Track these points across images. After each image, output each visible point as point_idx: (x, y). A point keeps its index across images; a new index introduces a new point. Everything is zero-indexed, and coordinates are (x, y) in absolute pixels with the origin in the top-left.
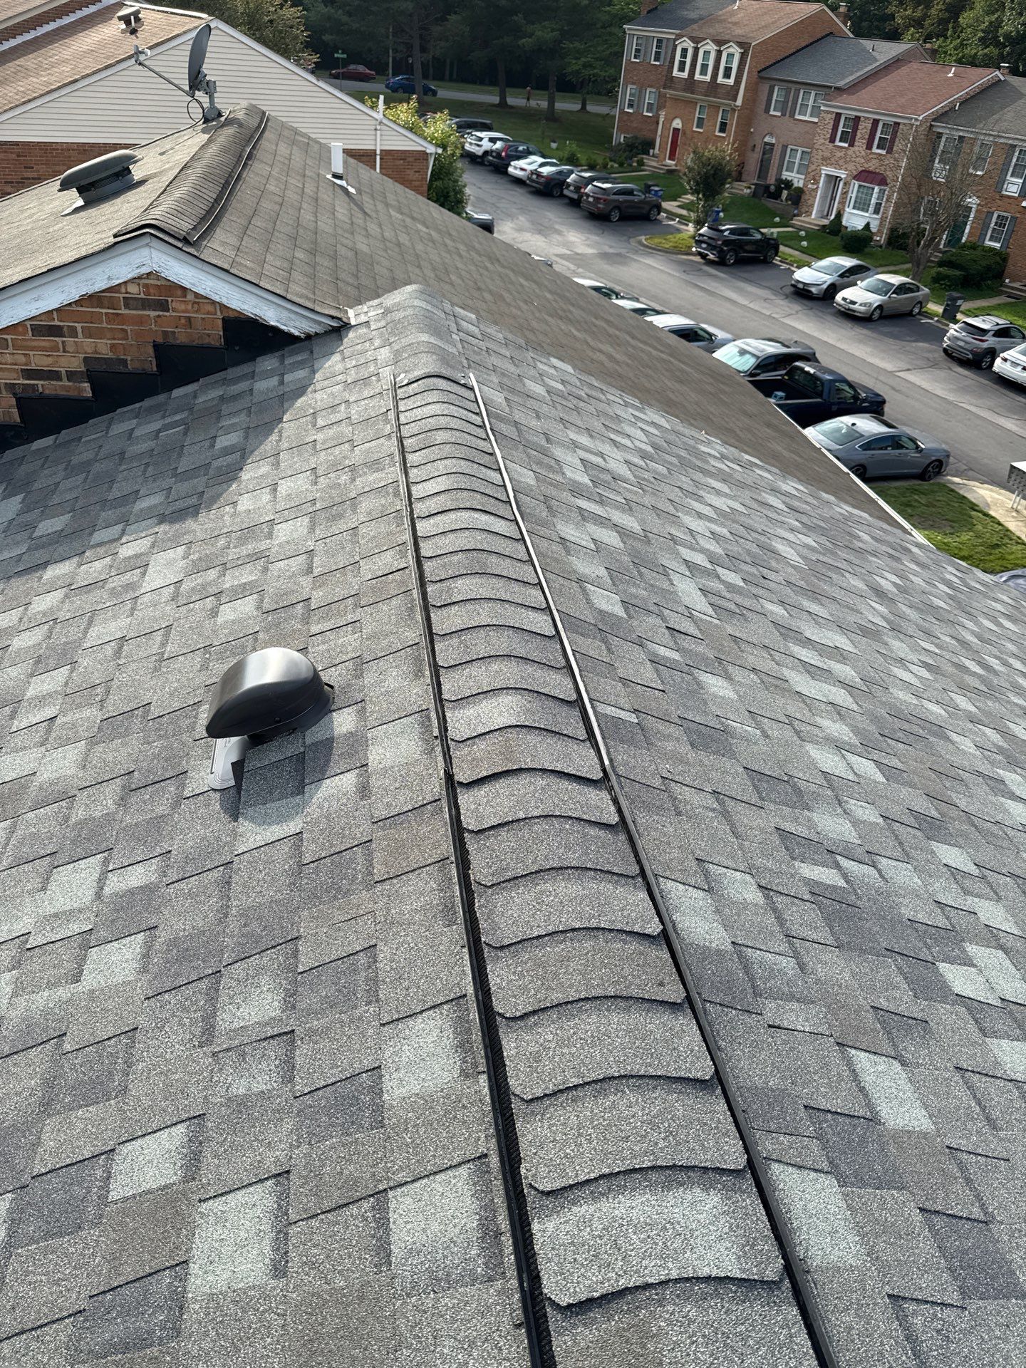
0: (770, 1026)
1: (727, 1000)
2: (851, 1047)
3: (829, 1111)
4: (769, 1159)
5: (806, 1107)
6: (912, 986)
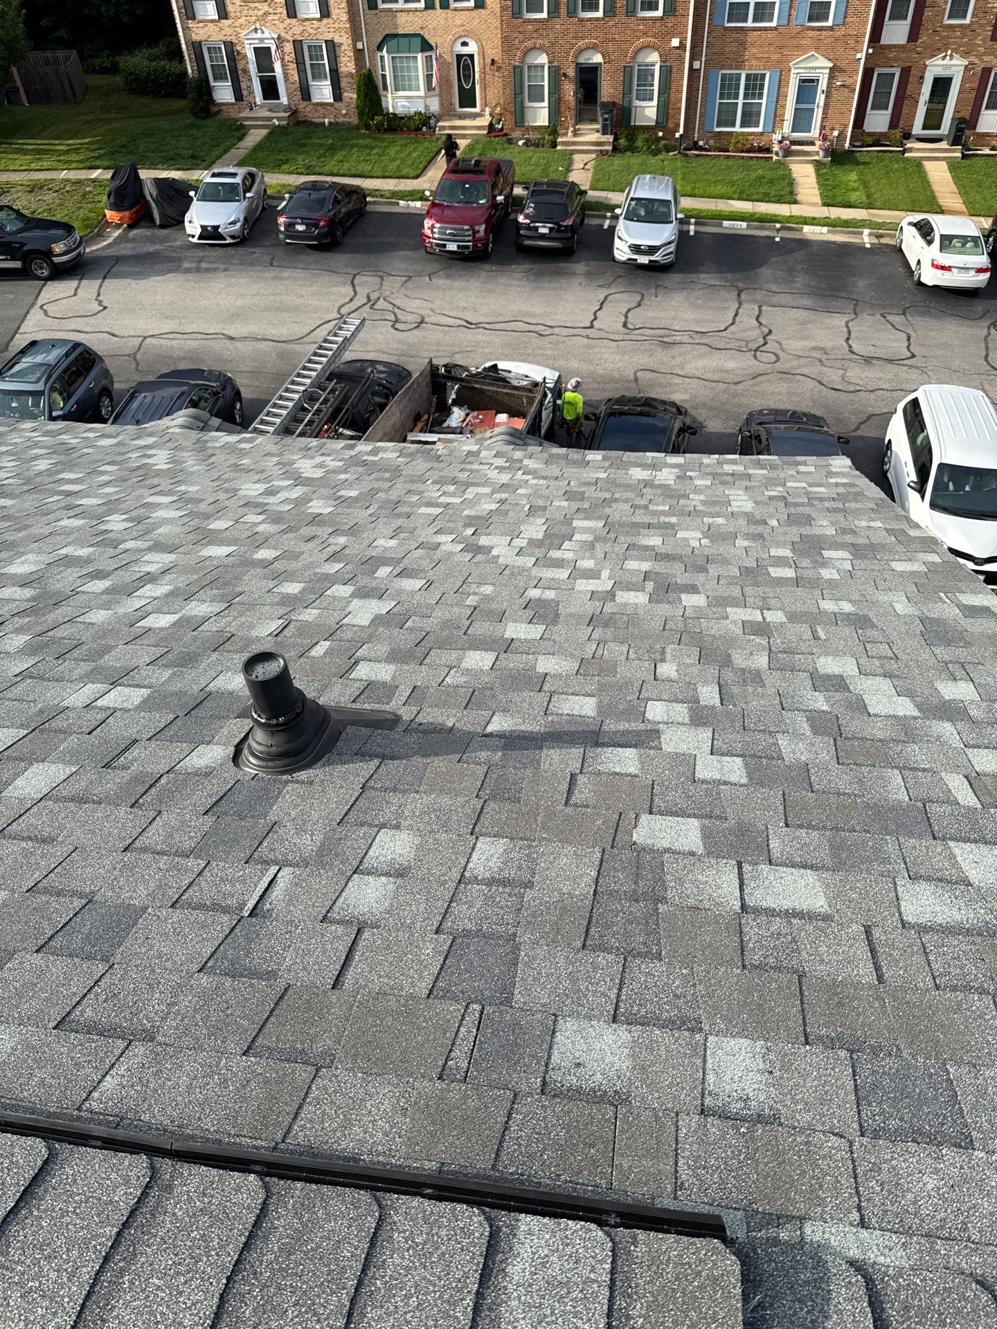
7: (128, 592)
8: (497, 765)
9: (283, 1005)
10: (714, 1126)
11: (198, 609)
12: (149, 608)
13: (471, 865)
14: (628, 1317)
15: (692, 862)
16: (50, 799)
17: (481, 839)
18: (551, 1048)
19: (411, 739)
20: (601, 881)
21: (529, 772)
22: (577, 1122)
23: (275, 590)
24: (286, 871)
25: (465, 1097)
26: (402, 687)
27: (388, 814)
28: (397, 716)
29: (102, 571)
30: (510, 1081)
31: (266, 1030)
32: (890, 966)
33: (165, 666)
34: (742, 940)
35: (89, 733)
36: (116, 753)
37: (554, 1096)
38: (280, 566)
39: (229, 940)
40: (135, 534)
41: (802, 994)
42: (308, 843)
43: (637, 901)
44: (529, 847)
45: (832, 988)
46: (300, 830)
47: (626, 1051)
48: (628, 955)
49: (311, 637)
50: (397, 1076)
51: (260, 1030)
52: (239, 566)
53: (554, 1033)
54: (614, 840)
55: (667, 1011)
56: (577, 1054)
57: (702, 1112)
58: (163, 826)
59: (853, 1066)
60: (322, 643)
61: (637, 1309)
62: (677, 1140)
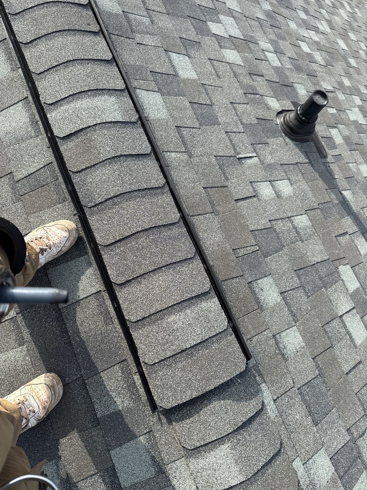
0: (138, 44)
1: (120, 33)
2: (170, 52)
3: (160, 73)
4: (136, 88)
5: (151, 71)
6: (196, 30)
7: (307, 28)
8: (333, 203)
9: (222, 189)
10: (272, 342)
11: (318, 57)
12: (307, 40)
13: (295, 217)
14: (213, 344)
15: (345, 291)
16: (230, 65)
17: (306, 215)
18: (261, 278)
19: (322, 167)
20: (319, 264)
21: (338, 216)
22: (247, 299)
23: (342, 77)
24: (256, 159)
25: (233, 261)
26: (337, 150)
27: (293, 178)
28: (327, 156)
29: (308, 11)
30: (245, 272)
31: (213, 189)
32: (353, 375)
33: (292, 63)
34: (330, 321)
35: (256, 59)
36: (256, 73)
37: (249, 287)
38: (351, 70)
39: (228, 158)
40: (328, 10)
41: (326, 350)
42: (269, 159)
43: (320, 280)
44: (314, 233)
45: (334, 359)
46: (271, 153)
47: (275, 302)
48: (302, 286)
49: (334, 104)
50: (225, 237)
51: (212, 187)
52: (342, 57)
53: (266, 276)
54: (334, 260)
55: (294, 309)
56: (264, 287)
57: (274, 336)
58: (245, 108)
59: (315, 377)
60: (334, 109)
61: (215, 346)
62: (262, 332)
